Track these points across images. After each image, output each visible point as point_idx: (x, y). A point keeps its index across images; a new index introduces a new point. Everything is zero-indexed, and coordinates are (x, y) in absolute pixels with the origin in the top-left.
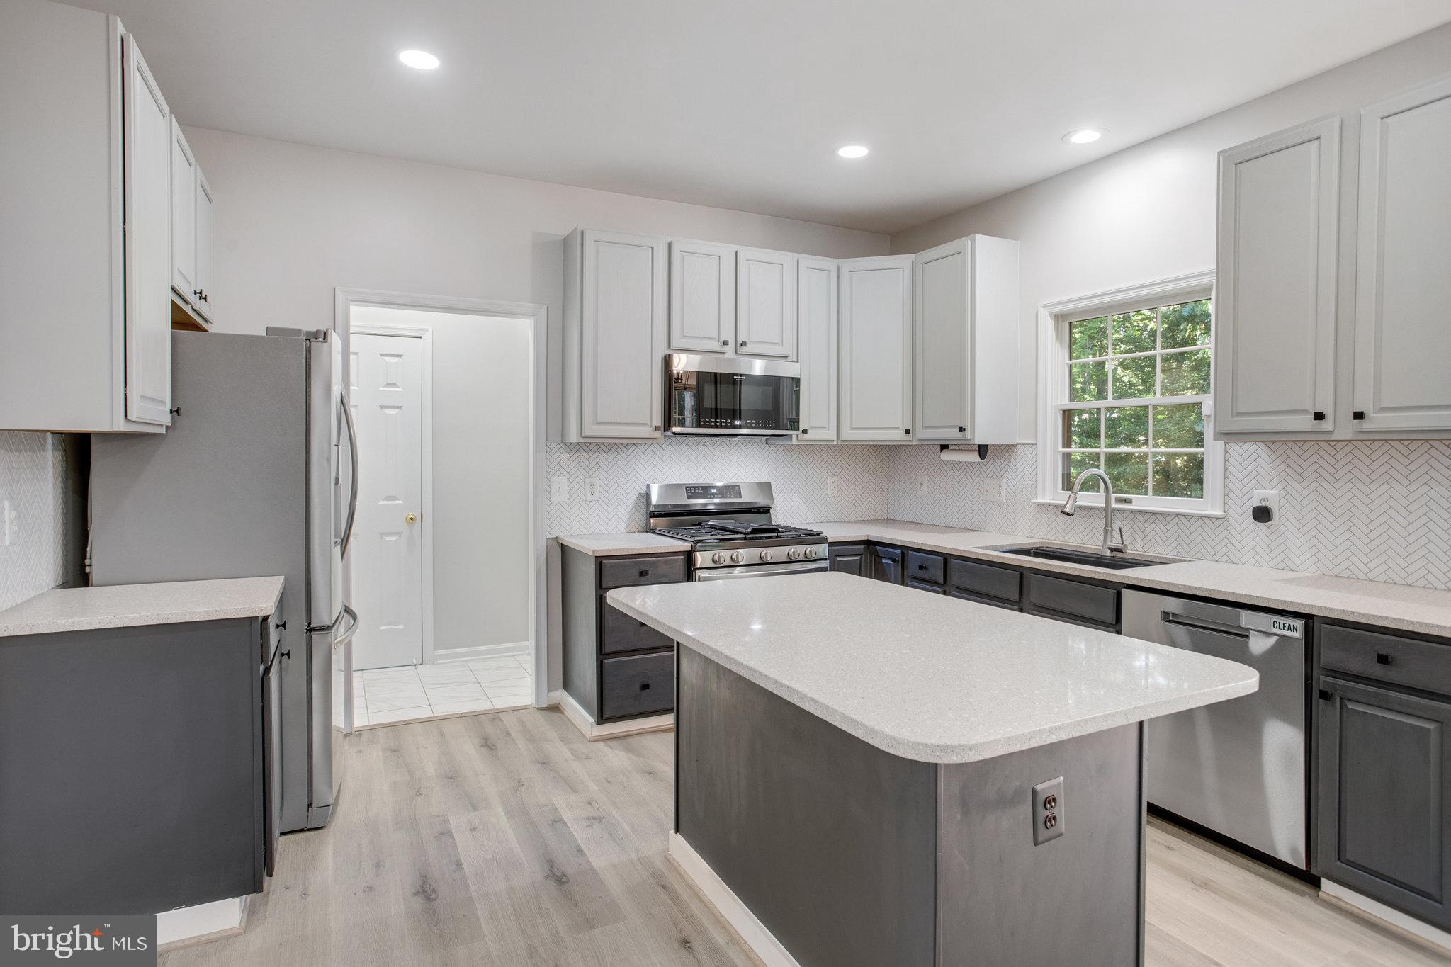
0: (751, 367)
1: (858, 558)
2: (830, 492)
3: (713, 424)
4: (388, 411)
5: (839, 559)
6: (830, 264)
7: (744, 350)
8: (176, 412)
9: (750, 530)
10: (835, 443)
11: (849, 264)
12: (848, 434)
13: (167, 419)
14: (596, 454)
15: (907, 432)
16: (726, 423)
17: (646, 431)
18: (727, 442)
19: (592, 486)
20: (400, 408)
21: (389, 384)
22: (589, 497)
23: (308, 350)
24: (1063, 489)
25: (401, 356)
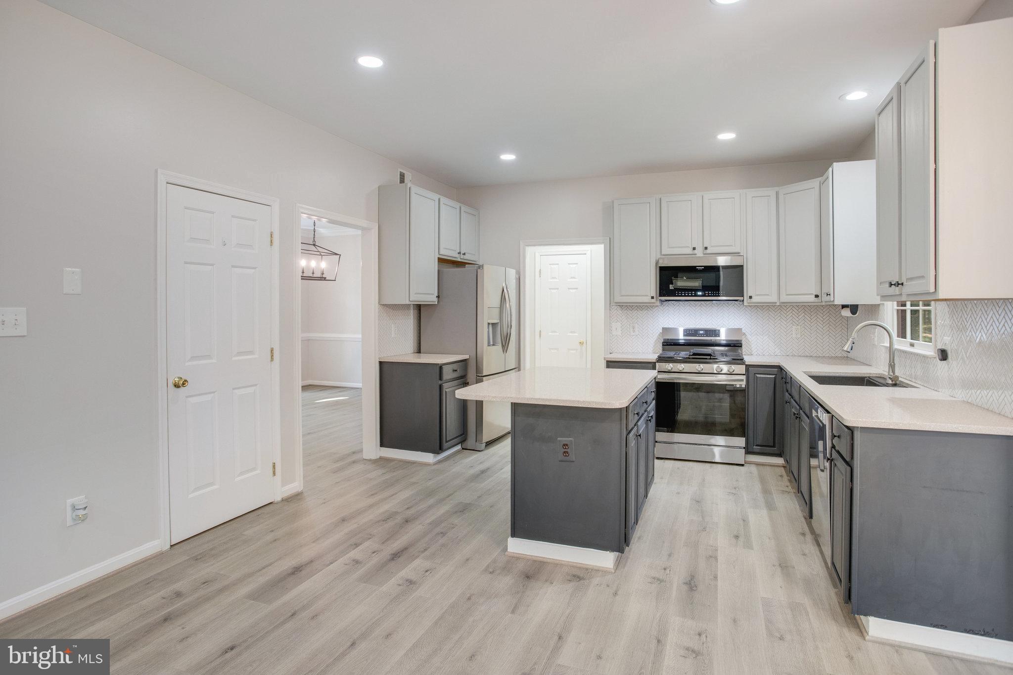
0: (716, 261)
1: (774, 376)
2: (794, 336)
3: (683, 294)
4: (571, 290)
5: (758, 376)
6: (771, 192)
7: (708, 251)
8: (438, 297)
9: (691, 354)
10: (778, 304)
11: (783, 190)
12: (784, 299)
13: (436, 300)
14: (636, 311)
15: (817, 296)
16: (692, 293)
17: (647, 299)
18: (704, 304)
19: (634, 328)
20: (577, 289)
21: (572, 278)
22: (632, 334)
23: (477, 272)
24: (898, 336)
25: (577, 264)
